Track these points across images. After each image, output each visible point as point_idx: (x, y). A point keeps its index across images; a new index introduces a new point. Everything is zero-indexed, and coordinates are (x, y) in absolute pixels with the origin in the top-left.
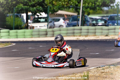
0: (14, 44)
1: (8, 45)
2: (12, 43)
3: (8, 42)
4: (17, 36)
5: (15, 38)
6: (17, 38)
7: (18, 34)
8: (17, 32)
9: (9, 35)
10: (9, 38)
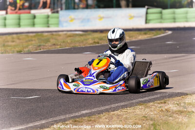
0: (170, 32)
1: (160, 34)
2: (167, 31)
3: (160, 29)
4: (174, 20)
5: (171, 22)
6: (175, 22)
7: (176, 16)
8: (174, 13)
9: (161, 18)
10: (161, 22)
